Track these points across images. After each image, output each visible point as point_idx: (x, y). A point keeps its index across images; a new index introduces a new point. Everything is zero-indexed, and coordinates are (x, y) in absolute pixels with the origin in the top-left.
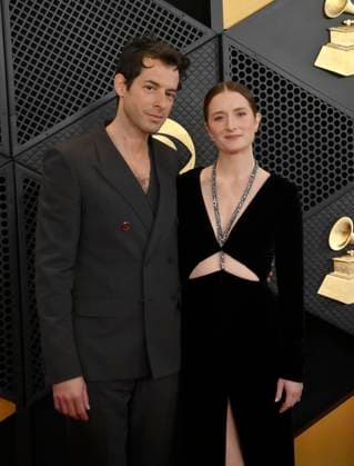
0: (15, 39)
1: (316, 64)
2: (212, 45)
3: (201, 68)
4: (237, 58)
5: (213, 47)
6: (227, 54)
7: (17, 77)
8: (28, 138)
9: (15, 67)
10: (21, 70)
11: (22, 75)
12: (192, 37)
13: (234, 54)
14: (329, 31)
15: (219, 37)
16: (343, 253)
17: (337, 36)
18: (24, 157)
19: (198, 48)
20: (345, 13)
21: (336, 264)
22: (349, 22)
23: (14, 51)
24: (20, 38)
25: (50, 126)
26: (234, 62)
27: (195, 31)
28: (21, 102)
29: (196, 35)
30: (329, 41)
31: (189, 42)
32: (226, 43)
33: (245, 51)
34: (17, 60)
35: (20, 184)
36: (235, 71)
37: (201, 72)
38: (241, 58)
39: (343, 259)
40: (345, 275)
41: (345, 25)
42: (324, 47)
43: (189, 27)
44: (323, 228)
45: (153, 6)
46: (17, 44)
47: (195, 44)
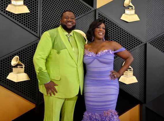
0: (43, 8)
4: (100, 16)
5: (94, 13)
6: (97, 15)
7: (42, 17)
9: (42, 15)
10: (44, 16)
11: (44, 17)
12: (88, 10)
13: (99, 14)
14: (125, 10)
17: (127, 11)
19: (90, 13)
20: (129, 6)
23: (42, 11)
24: (44, 7)
28: (43, 24)
30: (125, 13)
32: (97, 12)
33: (102, 14)
34: (43, 13)
38: (101, 16)
40: (126, 76)
41: (129, 9)
42: (123, 14)
43: (88, 7)
44: (121, 63)
45: (79, 1)
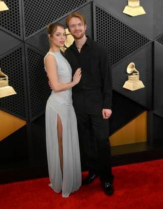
0: (25, 2)
1: (124, 12)
2: (89, 5)
6: (94, 8)
7: (25, 14)
8: (29, 35)
9: (25, 11)
10: (27, 12)
11: (27, 14)
13: (97, 8)
14: (128, 2)
15: (92, 2)
16: (131, 74)
17: (130, 3)
18: (28, 41)
19: (85, 6)
21: (129, 78)
23: (24, 6)
25: (36, 31)
26: (97, 11)
27: (84, 0)
28: (26, 23)
30: (128, 5)
31: (82, 4)
32: (94, 4)
33: (100, 7)
34: (25, 9)
35: (26, 50)
36: (97, 13)
38: (99, 9)
39: (131, 76)
42: (126, 7)
44: (125, 66)
46: (25, 4)
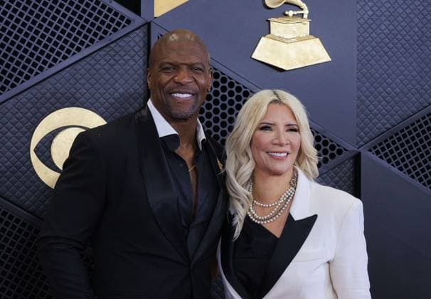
1: (254, 56)
2: (141, 33)
3: (126, 57)
5: (142, 35)
12: (119, 24)
14: (269, 21)
15: (148, 24)
19: (125, 36)
20: (287, 3)
22: (291, 13)
27: (122, 18)
29: (123, 23)
31: (115, 30)
37: (127, 61)
41: (286, 15)
42: (263, 39)
43: (116, 14)
47: (121, 32)
